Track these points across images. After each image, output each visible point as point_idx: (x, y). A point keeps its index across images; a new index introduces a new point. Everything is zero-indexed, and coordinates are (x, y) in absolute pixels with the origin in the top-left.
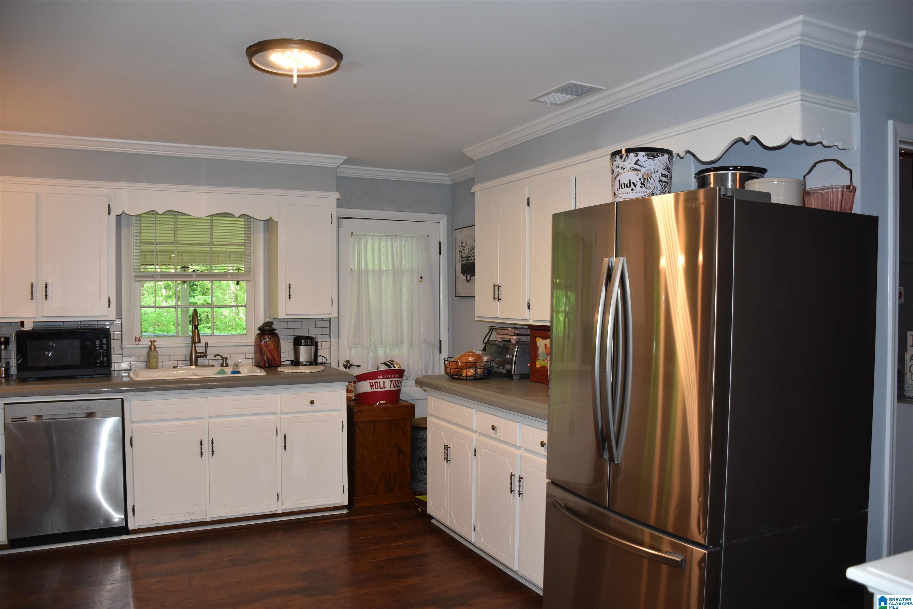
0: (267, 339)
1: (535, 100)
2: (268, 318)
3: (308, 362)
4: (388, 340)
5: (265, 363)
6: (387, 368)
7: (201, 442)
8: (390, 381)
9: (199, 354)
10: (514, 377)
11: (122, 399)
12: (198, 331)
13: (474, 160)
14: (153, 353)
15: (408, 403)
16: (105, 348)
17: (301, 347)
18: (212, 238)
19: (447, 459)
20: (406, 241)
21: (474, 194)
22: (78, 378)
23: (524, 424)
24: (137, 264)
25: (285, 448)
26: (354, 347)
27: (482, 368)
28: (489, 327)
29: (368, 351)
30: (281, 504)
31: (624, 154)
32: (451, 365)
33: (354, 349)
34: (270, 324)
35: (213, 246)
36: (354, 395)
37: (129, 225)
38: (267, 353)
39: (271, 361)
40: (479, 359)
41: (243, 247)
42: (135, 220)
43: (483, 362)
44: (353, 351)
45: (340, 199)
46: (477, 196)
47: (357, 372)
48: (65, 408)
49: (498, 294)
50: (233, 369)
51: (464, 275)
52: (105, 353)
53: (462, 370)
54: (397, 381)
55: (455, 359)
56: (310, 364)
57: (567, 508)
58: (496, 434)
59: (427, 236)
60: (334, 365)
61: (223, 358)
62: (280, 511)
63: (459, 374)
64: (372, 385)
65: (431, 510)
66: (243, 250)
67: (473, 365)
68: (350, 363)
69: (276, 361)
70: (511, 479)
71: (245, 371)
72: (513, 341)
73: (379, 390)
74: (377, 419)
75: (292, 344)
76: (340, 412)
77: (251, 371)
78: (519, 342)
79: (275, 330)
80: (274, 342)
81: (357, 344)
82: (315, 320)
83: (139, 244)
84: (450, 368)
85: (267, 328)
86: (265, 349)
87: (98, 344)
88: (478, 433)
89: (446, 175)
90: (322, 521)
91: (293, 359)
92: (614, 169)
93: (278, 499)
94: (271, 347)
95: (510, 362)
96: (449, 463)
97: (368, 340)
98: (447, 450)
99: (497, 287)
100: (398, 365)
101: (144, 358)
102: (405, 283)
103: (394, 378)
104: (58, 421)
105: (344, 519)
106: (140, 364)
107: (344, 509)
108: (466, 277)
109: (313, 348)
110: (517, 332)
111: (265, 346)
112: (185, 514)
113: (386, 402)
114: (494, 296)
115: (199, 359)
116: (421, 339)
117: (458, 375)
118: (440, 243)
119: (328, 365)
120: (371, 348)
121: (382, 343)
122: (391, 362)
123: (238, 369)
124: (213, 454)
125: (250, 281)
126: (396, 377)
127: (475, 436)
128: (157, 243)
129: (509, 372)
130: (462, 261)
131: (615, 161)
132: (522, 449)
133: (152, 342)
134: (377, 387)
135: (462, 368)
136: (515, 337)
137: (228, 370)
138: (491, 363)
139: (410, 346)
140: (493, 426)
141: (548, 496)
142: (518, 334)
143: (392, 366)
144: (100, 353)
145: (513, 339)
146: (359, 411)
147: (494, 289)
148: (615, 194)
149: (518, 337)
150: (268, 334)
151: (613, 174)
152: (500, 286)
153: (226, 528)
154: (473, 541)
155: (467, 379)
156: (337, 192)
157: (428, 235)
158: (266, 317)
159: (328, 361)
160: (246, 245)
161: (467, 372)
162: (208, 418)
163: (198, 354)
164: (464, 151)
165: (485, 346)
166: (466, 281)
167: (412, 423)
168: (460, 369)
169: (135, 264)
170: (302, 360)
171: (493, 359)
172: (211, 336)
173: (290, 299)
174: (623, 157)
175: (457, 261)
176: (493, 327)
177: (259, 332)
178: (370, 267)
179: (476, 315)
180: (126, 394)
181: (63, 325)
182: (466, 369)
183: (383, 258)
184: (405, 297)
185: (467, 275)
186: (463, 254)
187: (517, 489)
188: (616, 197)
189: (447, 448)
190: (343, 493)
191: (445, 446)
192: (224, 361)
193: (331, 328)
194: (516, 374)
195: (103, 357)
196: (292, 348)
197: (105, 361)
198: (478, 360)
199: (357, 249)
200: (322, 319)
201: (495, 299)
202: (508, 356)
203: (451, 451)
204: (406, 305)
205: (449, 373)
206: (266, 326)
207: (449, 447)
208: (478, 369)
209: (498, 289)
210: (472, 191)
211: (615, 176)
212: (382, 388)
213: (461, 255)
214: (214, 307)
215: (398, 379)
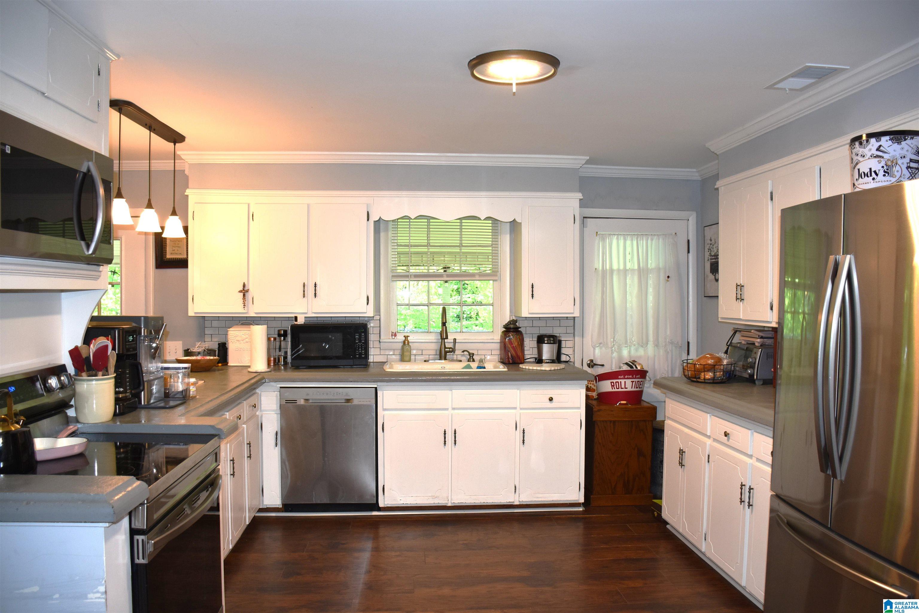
0: (511, 336)
1: (771, 87)
2: (513, 316)
3: (550, 360)
4: (632, 340)
5: (509, 360)
6: (629, 369)
7: (445, 431)
8: (631, 382)
9: (448, 350)
10: (757, 382)
11: (376, 388)
12: (446, 327)
13: (718, 154)
14: (406, 347)
15: (650, 405)
16: (363, 341)
17: (544, 345)
18: (461, 240)
19: (681, 464)
20: (652, 240)
21: (718, 190)
22: (341, 368)
23: (757, 432)
24: (394, 265)
25: (523, 443)
26: (597, 347)
27: (722, 371)
28: (732, 329)
29: (612, 350)
30: (518, 496)
31: (864, 140)
32: (689, 367)
33: (598, 348)
34: (514, 322)
35: (463, 248)
36: (596, 394)
37: (386, 230)
38: (511, 350)
39: (515, 358)
40: (719, 362)
41: (491, 248)
42: (392, 225)
43: (723, 365)
44: (597, 351)
45: (582, 199)
46: (722, 191)
47: (600, 371)
48: (327, 394)
49: (741, 294)
50: (479, 364)
51: (713, 274)
52: (363, 346)
53: (700, 372)
54: (639, 381)
55: (693, 361)
56: (553, 362)
57: (790, 525)
58: (728, 440)
59: (674, 234)
60: (578, 364)
61: (470, 354)
62: (517, 503)
63: (697, 377)
64: (613, 384)
65: (666, 515)
66: (491, 251)
67: (712, 368)
68: (594, 362)
69: (519, 358)
70: (741, 489)
71: (490, 367)
72: (757, 344)
73: (620, 390)
74: (616, 419)
75: (536, 342)
76: (579, 410)
77: (495, 367)
78: (765, 345)
79: (520, 328)
80: (518, 339)
81: (601, 344)
82: (559, 319)
83: (396, 247)
84: (688, 370)
85: (512, 326)
86: (509, 346)
87: (357, 338)
88: (712, 439)
89: (695, 170)
90: (557, 516)
91: (536, 356)
92: (853, 158)
93: (515, 491)
94: (515, 344)
95: (752, 366)
96: (684, 468)
97: (612, 340)
98: (682, 455)
99: (740, 287)
100: (640, 365)
101: (398, 352)
102: (650, 282)
103: (636, 378)
104: (322, 405)
105: (579, 516)
106: (396, 357)
107: (581, 506)
108: (715, 276)
109: (556, 346)
110: (761, 334)
111: (509, 343)
112: (429, 497)
113: (627, 403)
114: (737, 296)
115: (448, 354)
116: (667, 340)
117: (695, 378)
118: (688, 241)
119: (572, 364)
120: (615, 348)
121: (626, 342)
122: (634, 362)
123: (483, 365)
124: (455, 443)
125: (496, 280)
126: (638, 378)
127: (709, 442)
128: (412, 246)
129: (752, 376)
130: (711, 259)
131: (854, 148)
132: (754, 459)
133: (406, 337)
134: (618, 387)
135: (701, 371)
136: (759, 340)
137: (474, 365)
138: (731, 366)
139: (656, 347)
140: (725, 432)
141: (772, 510)
142: (762, 336)
143: (634, 367)
144: (359, 346)
145: (757, 342)
146: (599, 411)
147: (737, 288)
148: (854, 185)
149: (762, 340)
150: (513, 332)
151: (852, 163)
152: (743, 286)
153: (466, 514)
154: (703, 550)
155: (705, 382)
156: (579, 192)
157: (676, 233)
158: (512, 316)
159: (572, 360)
160: (493, 246)
161: (705, 375)
162: (452, 410)
163: (446, 350)
164: (707, 145)
165: (728, 348)
166: (714, 280)
167: (654, 425)
168: (698, 371)
169: (392, 265)
170: (544, 358)
171: (734, 363)
172: (460, 333)
173: (533, 298)
174: (863, 144)
175: (706, 259)
176: (738, 328)
177: (504, 329)
178: (615, 267)
179: (720, 316)
180: (379, 384)
181: (331, 320)
182: (704, 372)
183: (628, 257)
184: (651, 297)
185: (715, 274)
186: (712, 252)
187: (747, 500)
188: (855, 188)
189: (682, 452)
190: (580, 490)
191: (680, 450)
192: (471, 357)
193: (576, 327)
194: (760, 379)
195: (362, 350)
196: (536, 346)
197: (363, 353)
198: (717, 363)
199: (602, 249)
200: (566, 318)
201: (737, 299)
202: (750, 360)
203: (686, 456)
204: (651, 305)
205: (686, 375)
206: (511, 324)
207: (684, 452)
208: (717, 372)
209: (741, 289)
210: (716, 187)
211: (854, 165)
212: (623, 388)
213: (710, 253)
214: (463, 306)
215: (640, 380)
